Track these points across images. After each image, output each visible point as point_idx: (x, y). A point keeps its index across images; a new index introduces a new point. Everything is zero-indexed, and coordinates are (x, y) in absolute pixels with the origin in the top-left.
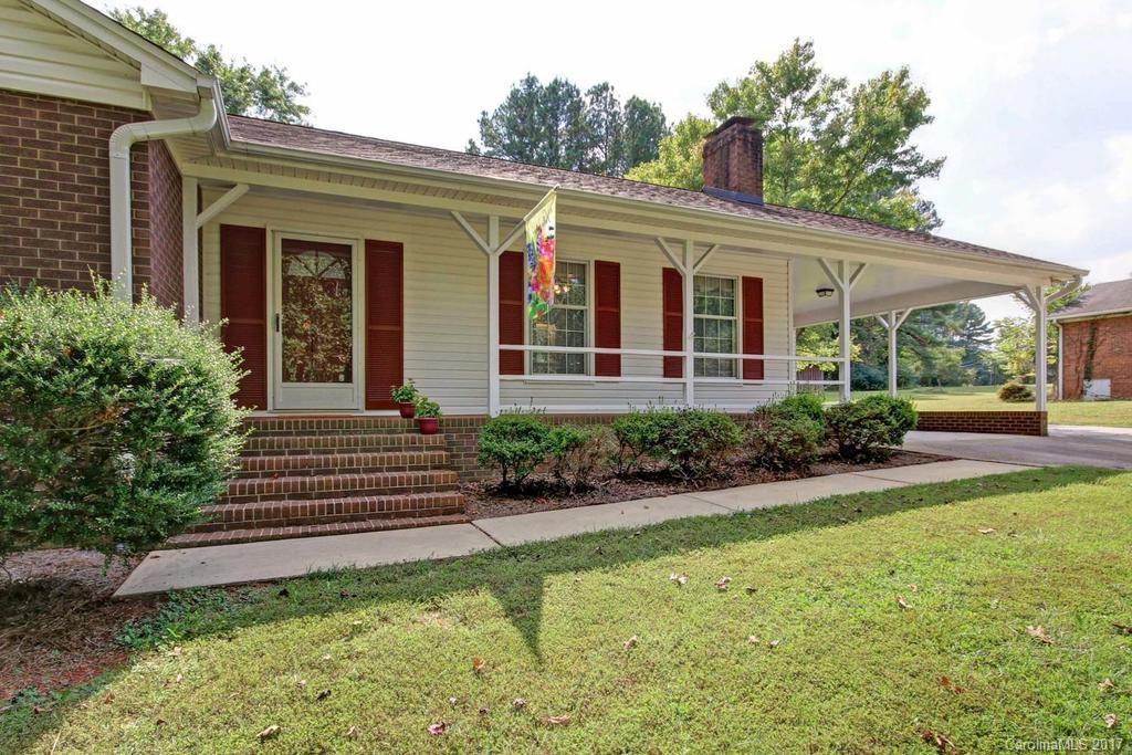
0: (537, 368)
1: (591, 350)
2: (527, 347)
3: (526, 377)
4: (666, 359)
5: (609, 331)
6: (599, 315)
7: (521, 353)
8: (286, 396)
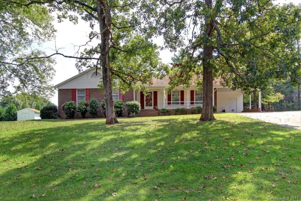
0: (173, 104)
1: (180, 102)
2: (172, 102)
3: (171, 105)
4: (191, 102)
5: (182, 99)
6: (181, 97)
7: (171, 103)
8: (146, 108)
